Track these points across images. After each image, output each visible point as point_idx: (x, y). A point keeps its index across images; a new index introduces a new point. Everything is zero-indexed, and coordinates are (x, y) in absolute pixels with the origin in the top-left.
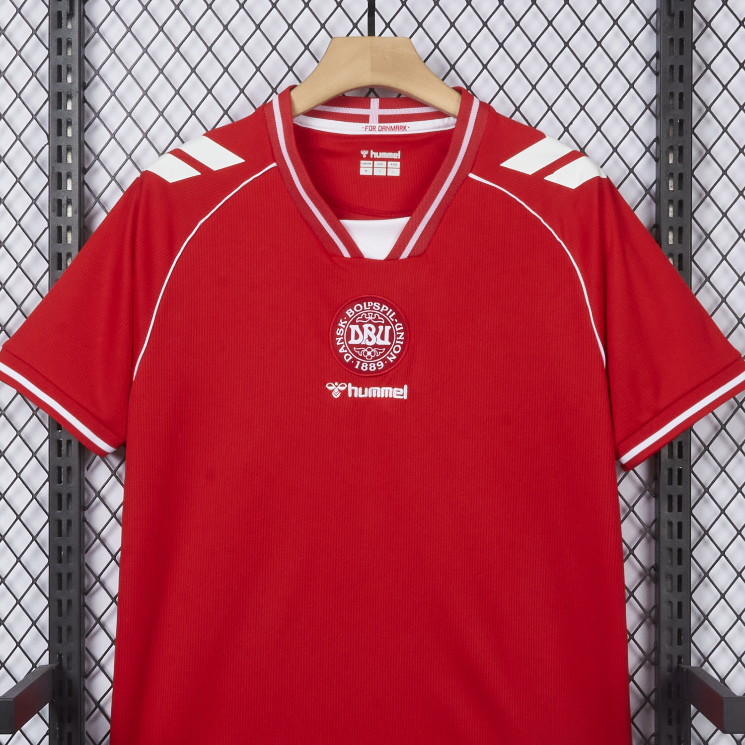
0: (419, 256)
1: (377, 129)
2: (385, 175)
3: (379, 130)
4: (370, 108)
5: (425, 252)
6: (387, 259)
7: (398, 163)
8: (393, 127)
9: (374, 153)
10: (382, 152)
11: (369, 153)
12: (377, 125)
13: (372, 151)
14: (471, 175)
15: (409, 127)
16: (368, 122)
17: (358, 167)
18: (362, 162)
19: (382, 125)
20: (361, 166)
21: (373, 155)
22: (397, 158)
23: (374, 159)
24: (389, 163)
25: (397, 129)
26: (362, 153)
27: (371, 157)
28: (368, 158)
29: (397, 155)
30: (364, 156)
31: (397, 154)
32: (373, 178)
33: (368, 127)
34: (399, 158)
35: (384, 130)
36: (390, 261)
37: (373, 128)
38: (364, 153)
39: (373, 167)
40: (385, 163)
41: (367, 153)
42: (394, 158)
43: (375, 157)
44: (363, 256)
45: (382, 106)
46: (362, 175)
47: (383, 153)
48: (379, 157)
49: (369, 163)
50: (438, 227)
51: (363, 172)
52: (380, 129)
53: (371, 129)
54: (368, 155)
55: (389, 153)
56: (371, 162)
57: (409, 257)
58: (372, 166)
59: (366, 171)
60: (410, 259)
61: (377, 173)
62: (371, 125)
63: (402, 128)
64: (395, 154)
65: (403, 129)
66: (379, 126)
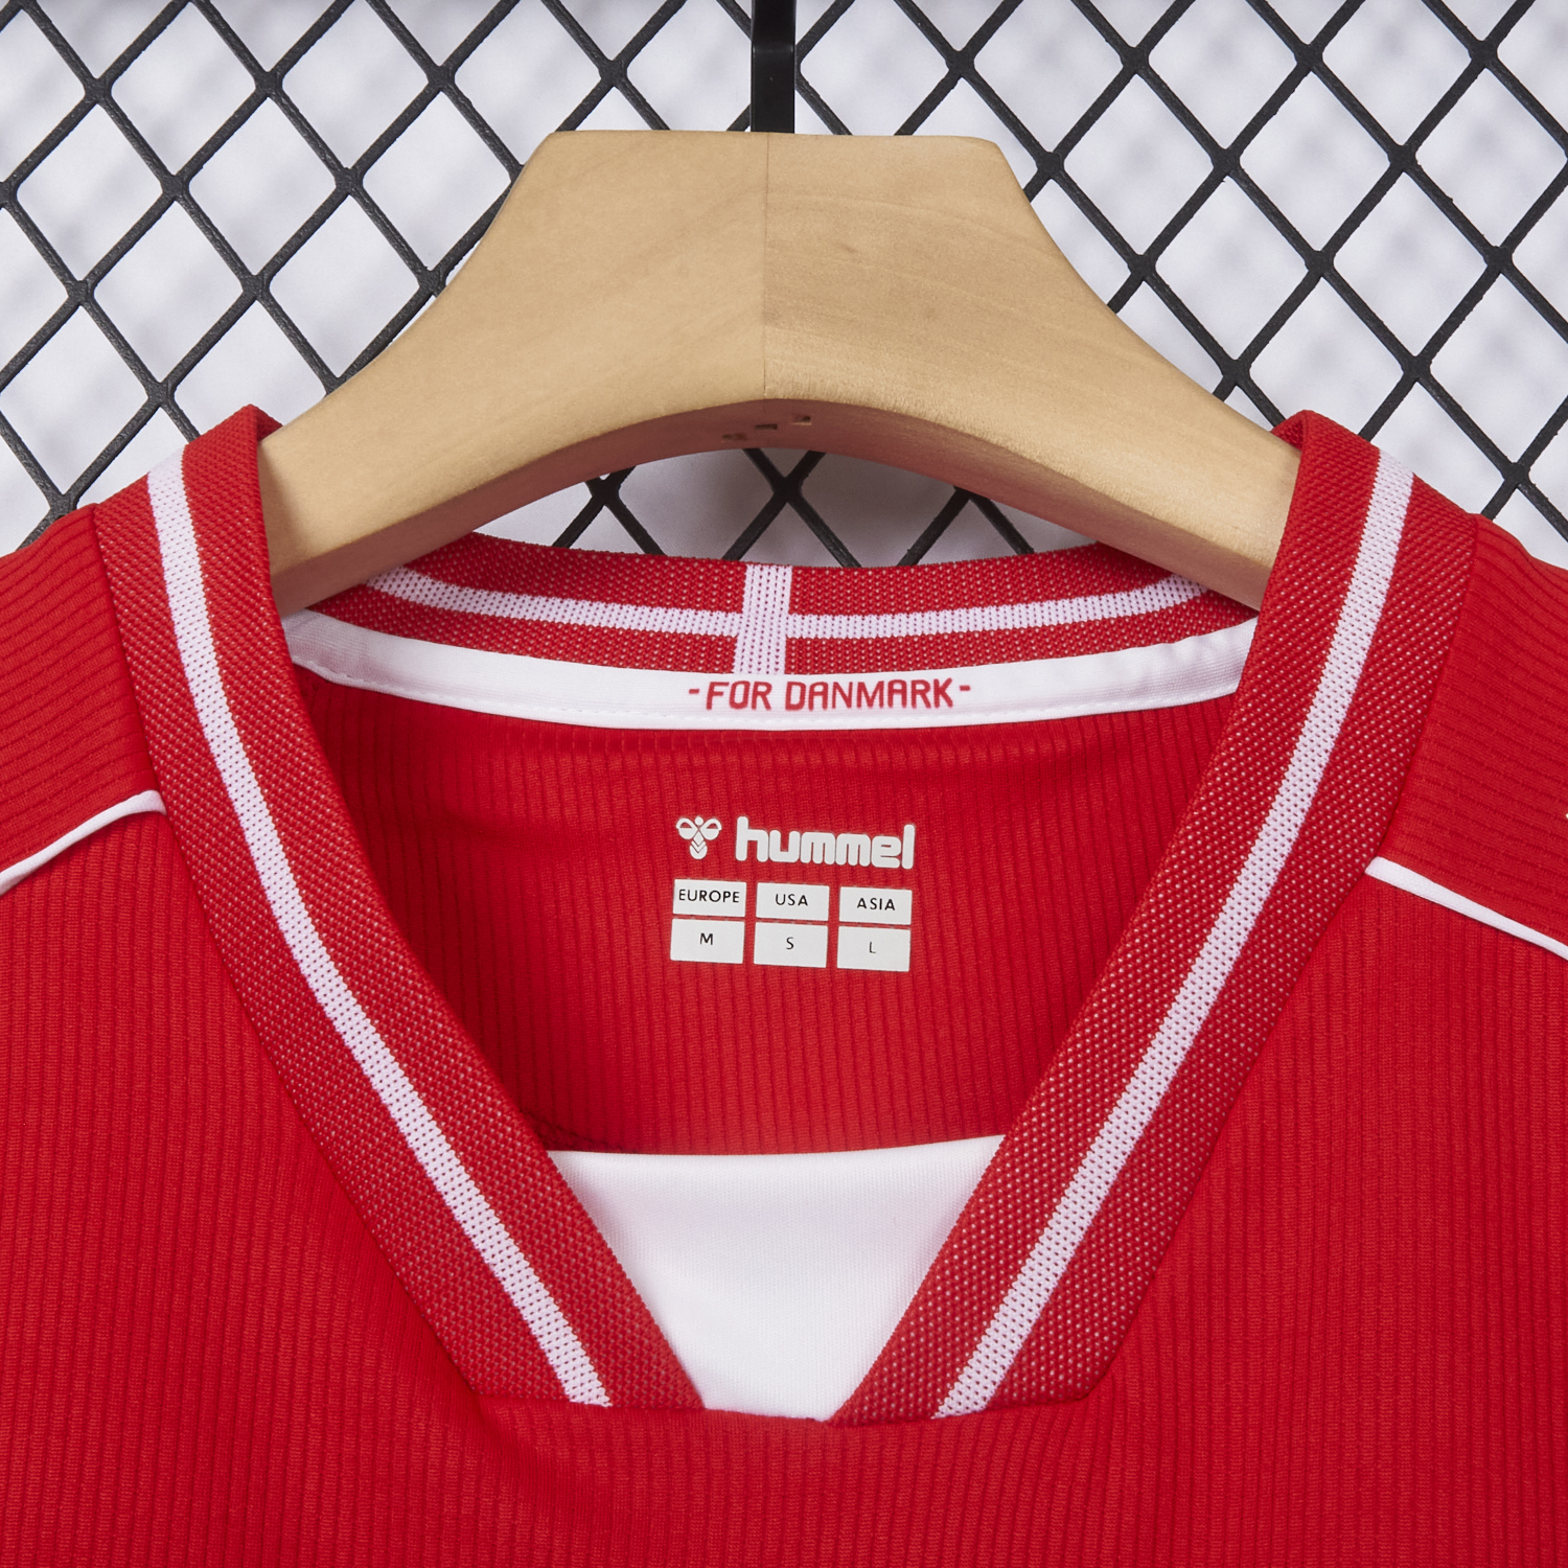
0: (1071, 1397)
1: (777, 697)
2: (820, 962)
3: (789, 707)
4: (738, 608)
5: (1106, 1368)
6: (850, 1418)
7: (903, 898)
8: (870, 689)
9: (759, 835)
10: (802, 829)
11: (729, 833)
12: (779, 681)
13: (742, 822)
14: (1384, 870)
15: (965, 688)
16: (727, 667)
17: (661, 917)
18: (680, 884)
19: (808, 680)
20: (679, 907)
21: (752, 846)
22: (894, 864)
23: (756, 872)
24: (850, 895)
25: (897, 698)
26: (685, 834)
27: (741, 854)
28: (720, 862)
29: (896, 849)
30: (699, 852)
31: (893, 840)
32: (748, 980)
33: (727, 690)
34: (908, 864)
35: (818, 700)
36: (873, 1434)
37: (757, 694)
38: (698, 833)
39: (750, 919)
40: (819, 894)
41: (713, 834)
42: (879, 863)
43: (762, 857)
44: (697, 1398)
45: (804, 601)
46: (680, 964)
47: (811, 837)
48: (790, 857)
49: (726, 895)
50: (1188, 1200)
51: (685, 945)
52: (795, 700)
53: (739, 699)
54: (722, 847)
55: (846, 838)
56: (740, 887)
57: (998, 1404)
58: (740, 909)
59: (707, 938)
60: (1009, 1416)
61: (771, 951)
62: (745, 677)
63: (923, 693)
64: (880, 840)
65: (930, 695)
66: (790, 685)
